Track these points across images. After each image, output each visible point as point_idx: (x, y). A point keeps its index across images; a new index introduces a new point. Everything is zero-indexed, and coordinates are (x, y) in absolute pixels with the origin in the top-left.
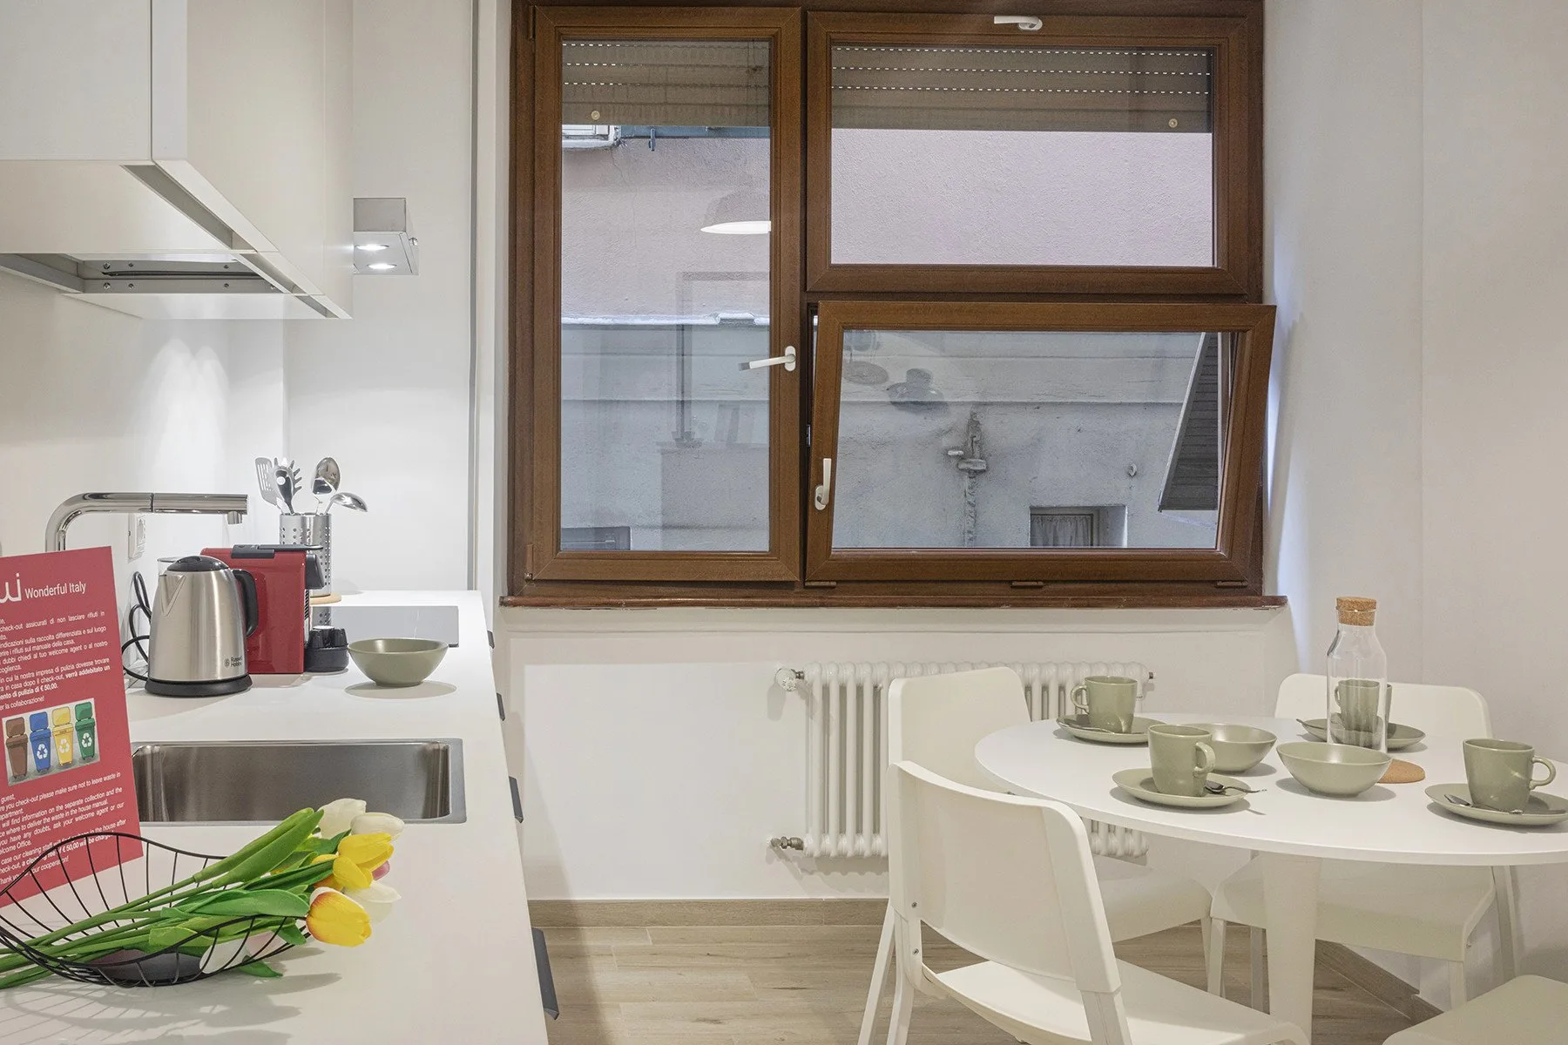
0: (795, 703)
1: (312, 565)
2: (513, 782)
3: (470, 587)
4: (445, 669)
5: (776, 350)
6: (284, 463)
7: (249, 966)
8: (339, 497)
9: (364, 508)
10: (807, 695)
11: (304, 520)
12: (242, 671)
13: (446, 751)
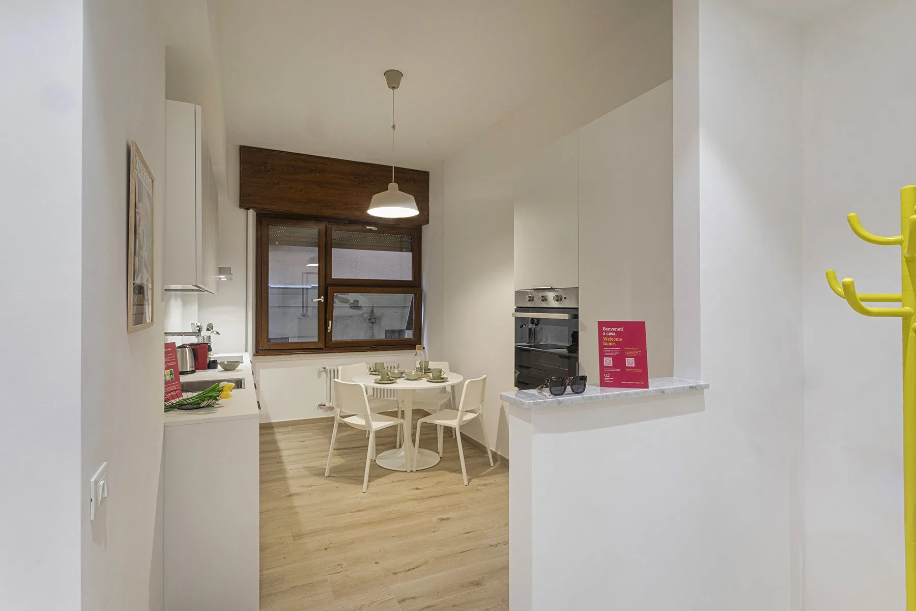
0: (324, 374)
1: (209, 347)
2: (258, 402)
3: (246, 351)
4: (240, 367)
5: (319, 297)
6: (199, 324)
7: (208, 406)
8: (213, 332)
9: (219, 334)
10: (326, 372)
11: (204, 337)
12: (194, 369)
13: (241, 380)
